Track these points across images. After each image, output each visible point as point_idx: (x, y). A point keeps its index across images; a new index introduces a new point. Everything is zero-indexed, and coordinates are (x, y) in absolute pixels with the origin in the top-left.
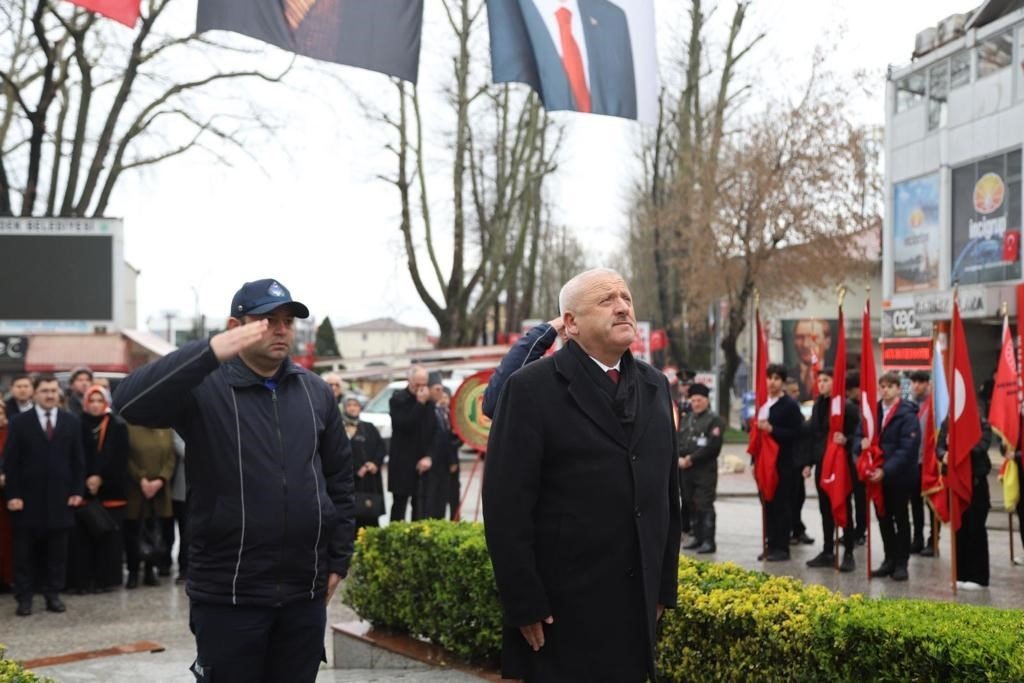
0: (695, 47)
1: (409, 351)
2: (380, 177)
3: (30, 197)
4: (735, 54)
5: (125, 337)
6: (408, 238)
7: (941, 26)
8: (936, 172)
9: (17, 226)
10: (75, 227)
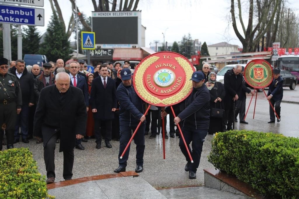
1: (232, 53)
3: (114, 5)
5: (141, 49)
6: (233, 15)
9: (110, 14)
10: (126, 14)
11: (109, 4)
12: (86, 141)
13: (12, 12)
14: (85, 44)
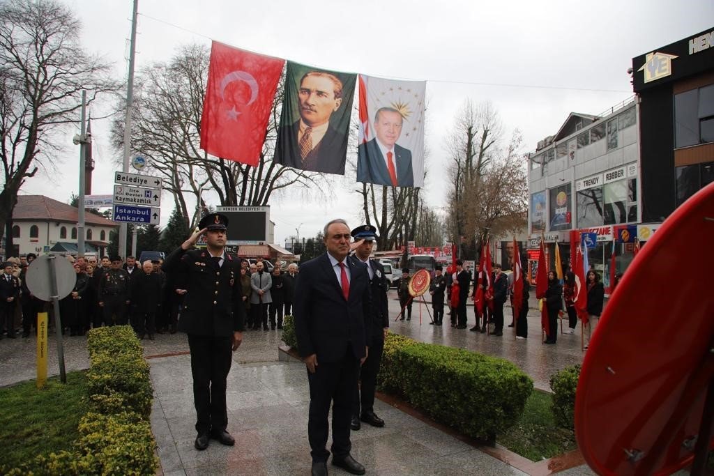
0: (470, 145)
2: (357, 191)
3: (243, 199)
4: (484, 147)
5: (269, 246)
6: (367, 212)
7: (545, 140)
8: (544, 191)
9: (237, 209)
10: (254, 209)
11: (238, 197)
13: (129, 212)
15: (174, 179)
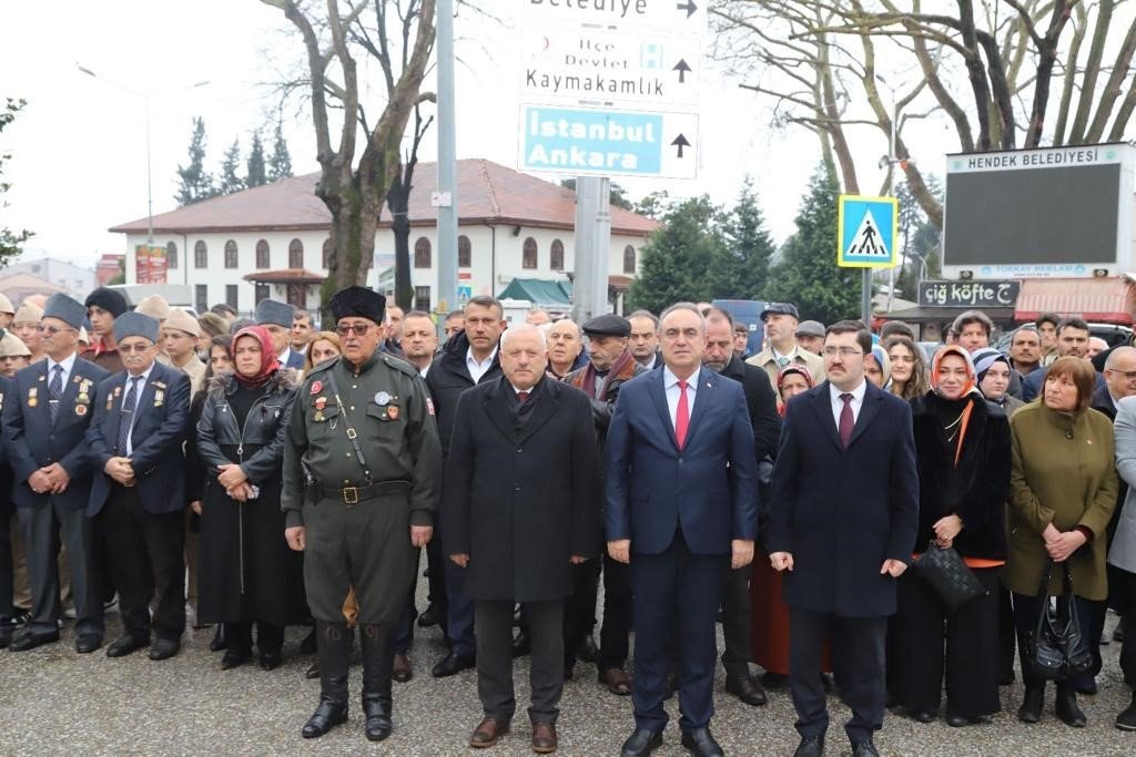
3: (1035, 134)
5: (1131, 281)
9: (1012, 161)
10: (1076, 157)
12: (762, 703)
13: (579, 131)
14: (855, 246)
15: (822, 90)
